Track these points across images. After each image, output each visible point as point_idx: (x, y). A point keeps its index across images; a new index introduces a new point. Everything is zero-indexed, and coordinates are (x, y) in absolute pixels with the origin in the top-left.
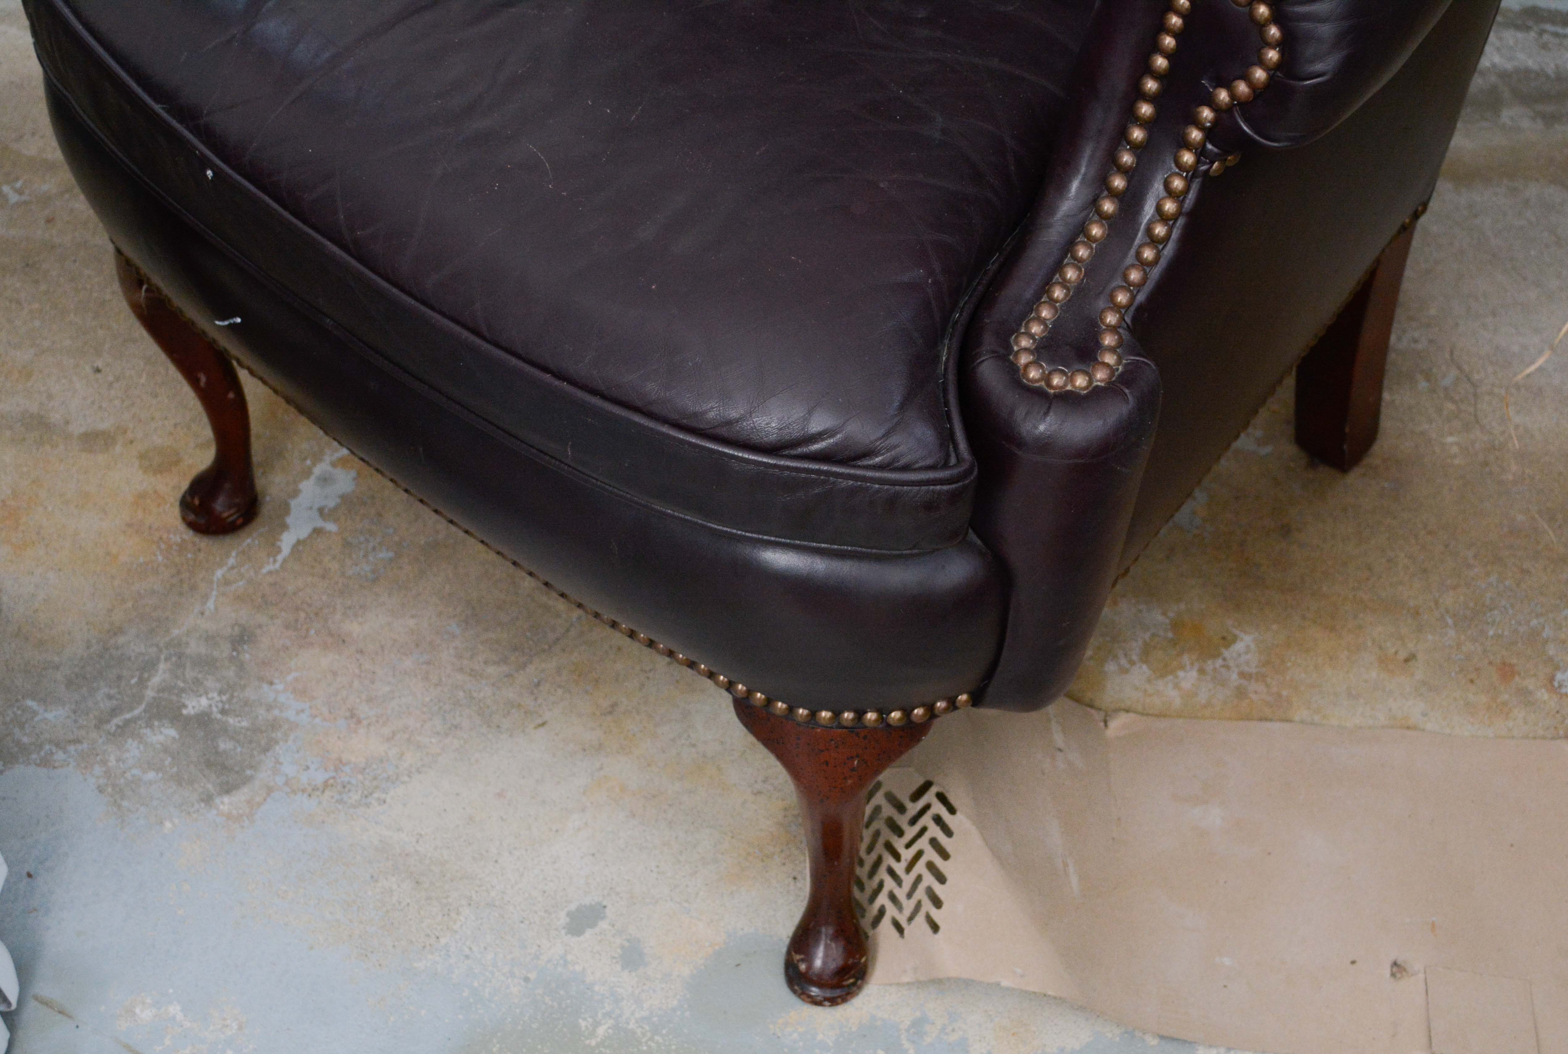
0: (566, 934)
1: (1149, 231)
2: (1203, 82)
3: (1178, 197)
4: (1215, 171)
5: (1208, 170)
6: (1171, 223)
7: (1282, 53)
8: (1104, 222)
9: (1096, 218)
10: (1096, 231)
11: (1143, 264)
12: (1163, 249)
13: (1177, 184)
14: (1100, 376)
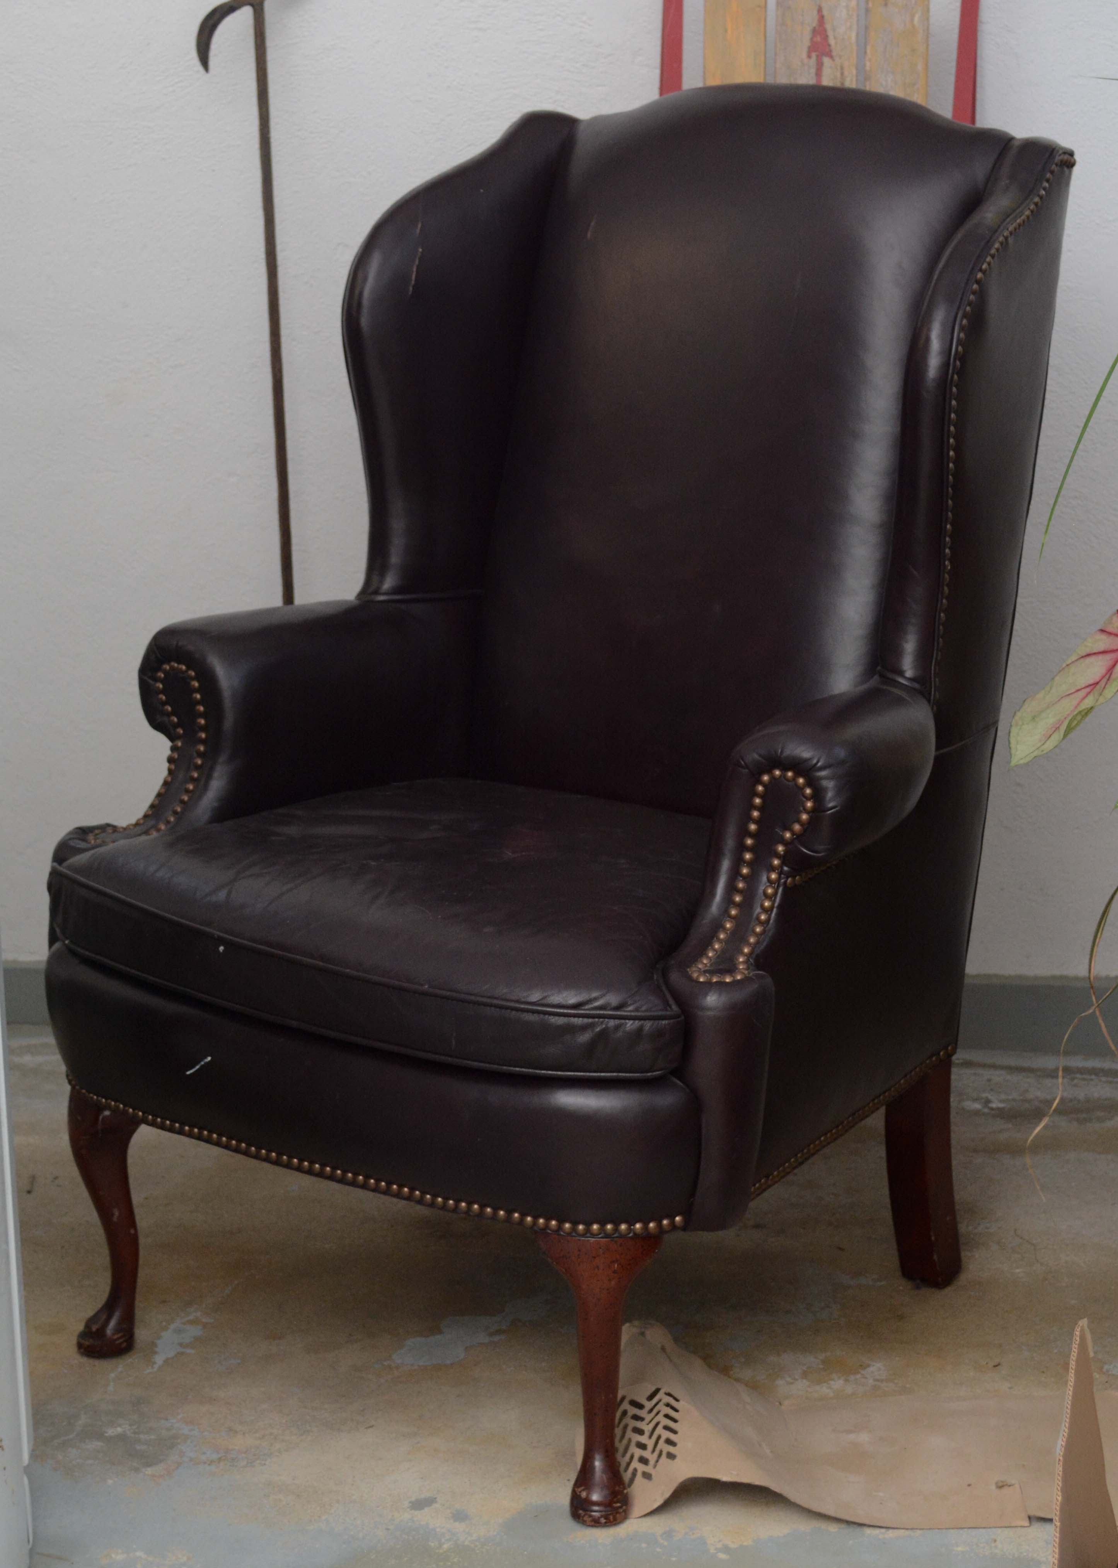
0: (411, 1510)
1: (758, 919)
2: (776, 830)
3: (772, 898)
4: (790, 884)
5: (785, 883)
6: (769, 912)
7: (814, 802)
8: (732, 920)
10: (728, 925)
11: (757, 934)
12: (767, 926)
13: (770, 891)
14: (739, 977)
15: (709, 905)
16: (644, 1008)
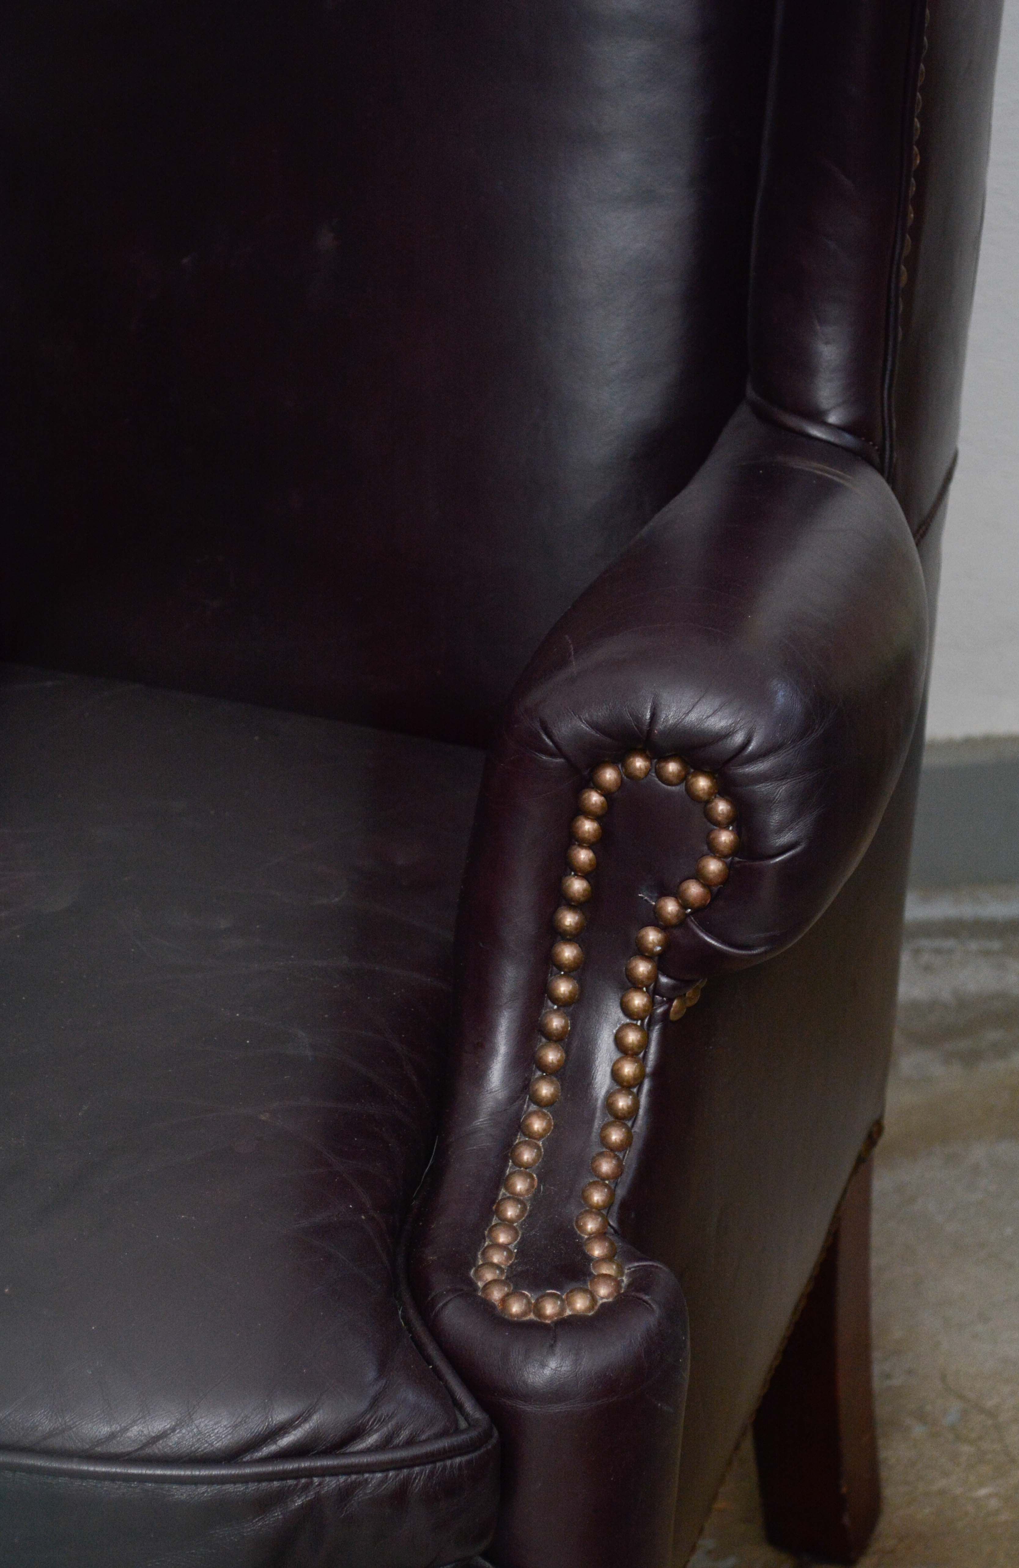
1: (609, 1105)
2: (640, 895)
3: (637, 1054)
4: (676, 1013)
5: (666, 1013)
6: (635, 1090)
7: (738, 832)
8: (545, 1111)
9: (533, 1107)
10: (537, 1125)
11: (613, 1150)
12: (633, 1126)
13: (632, 1037)
14: (603, 1291)
15: (480, 1075)
16: (404, 1435)
